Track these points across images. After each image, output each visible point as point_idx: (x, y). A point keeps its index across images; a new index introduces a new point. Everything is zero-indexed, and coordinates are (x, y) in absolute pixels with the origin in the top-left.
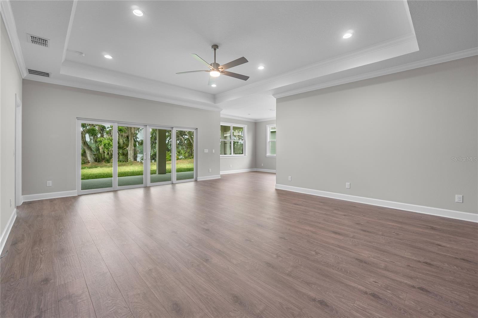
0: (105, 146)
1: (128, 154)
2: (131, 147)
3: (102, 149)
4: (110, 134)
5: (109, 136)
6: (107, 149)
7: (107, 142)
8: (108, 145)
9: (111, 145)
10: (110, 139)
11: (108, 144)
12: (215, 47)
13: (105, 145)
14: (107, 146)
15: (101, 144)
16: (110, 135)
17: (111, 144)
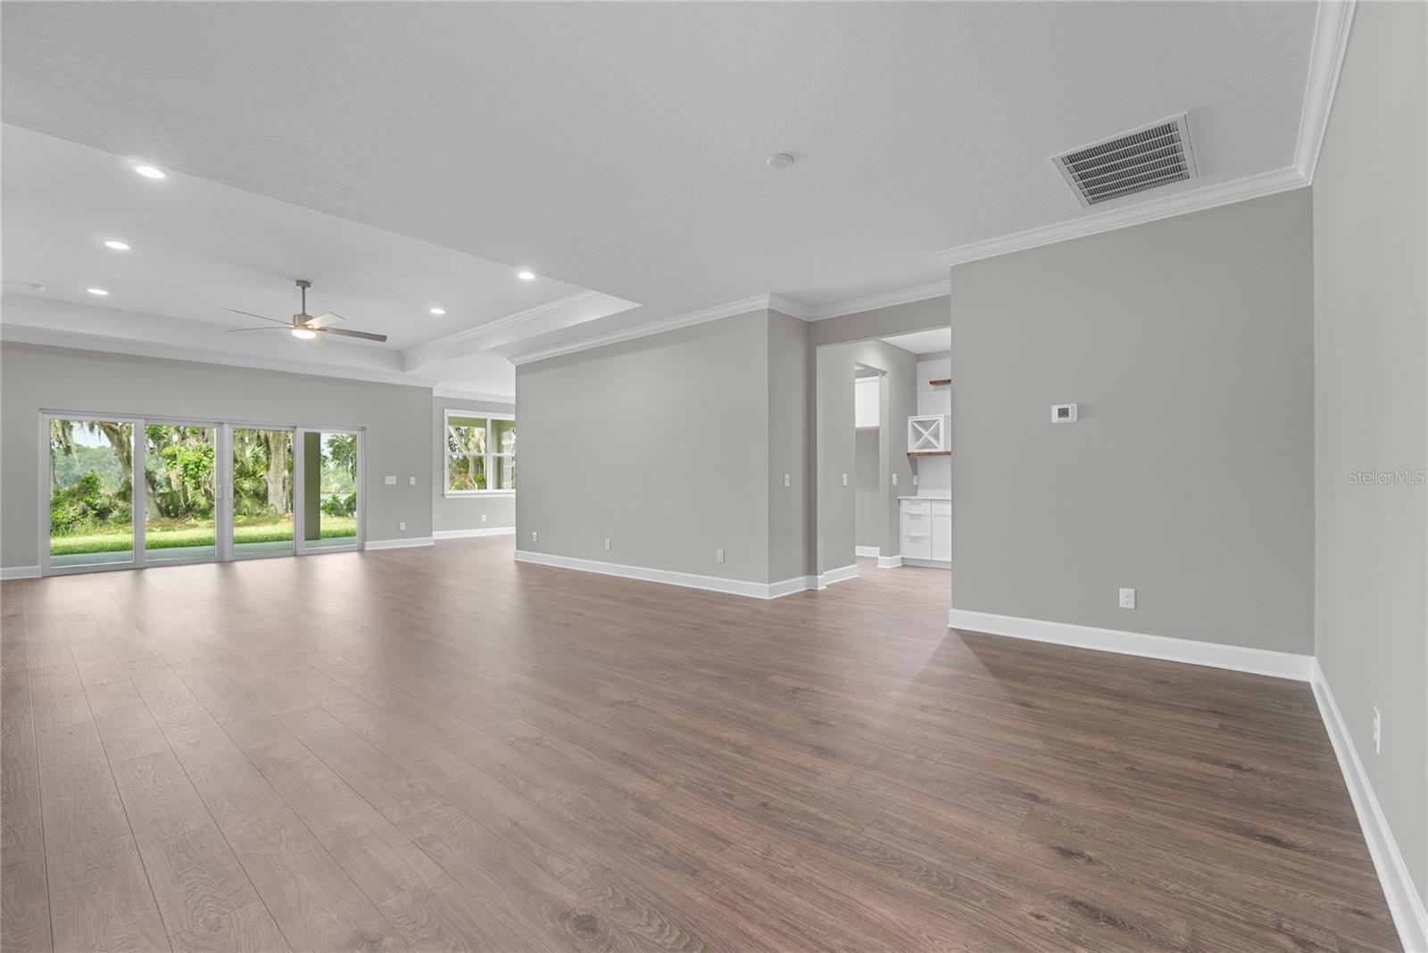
0: (186, 469)
1: (269, 493)
2: (277, 472)
3: (177, 478)
4: (203, 434)
5: (198, 440)
6: (194, 479)
7: (193, 458)
8: (197, 467)
9: (204, 466)
10: (201, 449)
11: (196, 463)
12: (304, 284)
13: (186, 466)
14: (192, 469)
15: (175, 464)
16: (201, 438)
17: (204, 462)
